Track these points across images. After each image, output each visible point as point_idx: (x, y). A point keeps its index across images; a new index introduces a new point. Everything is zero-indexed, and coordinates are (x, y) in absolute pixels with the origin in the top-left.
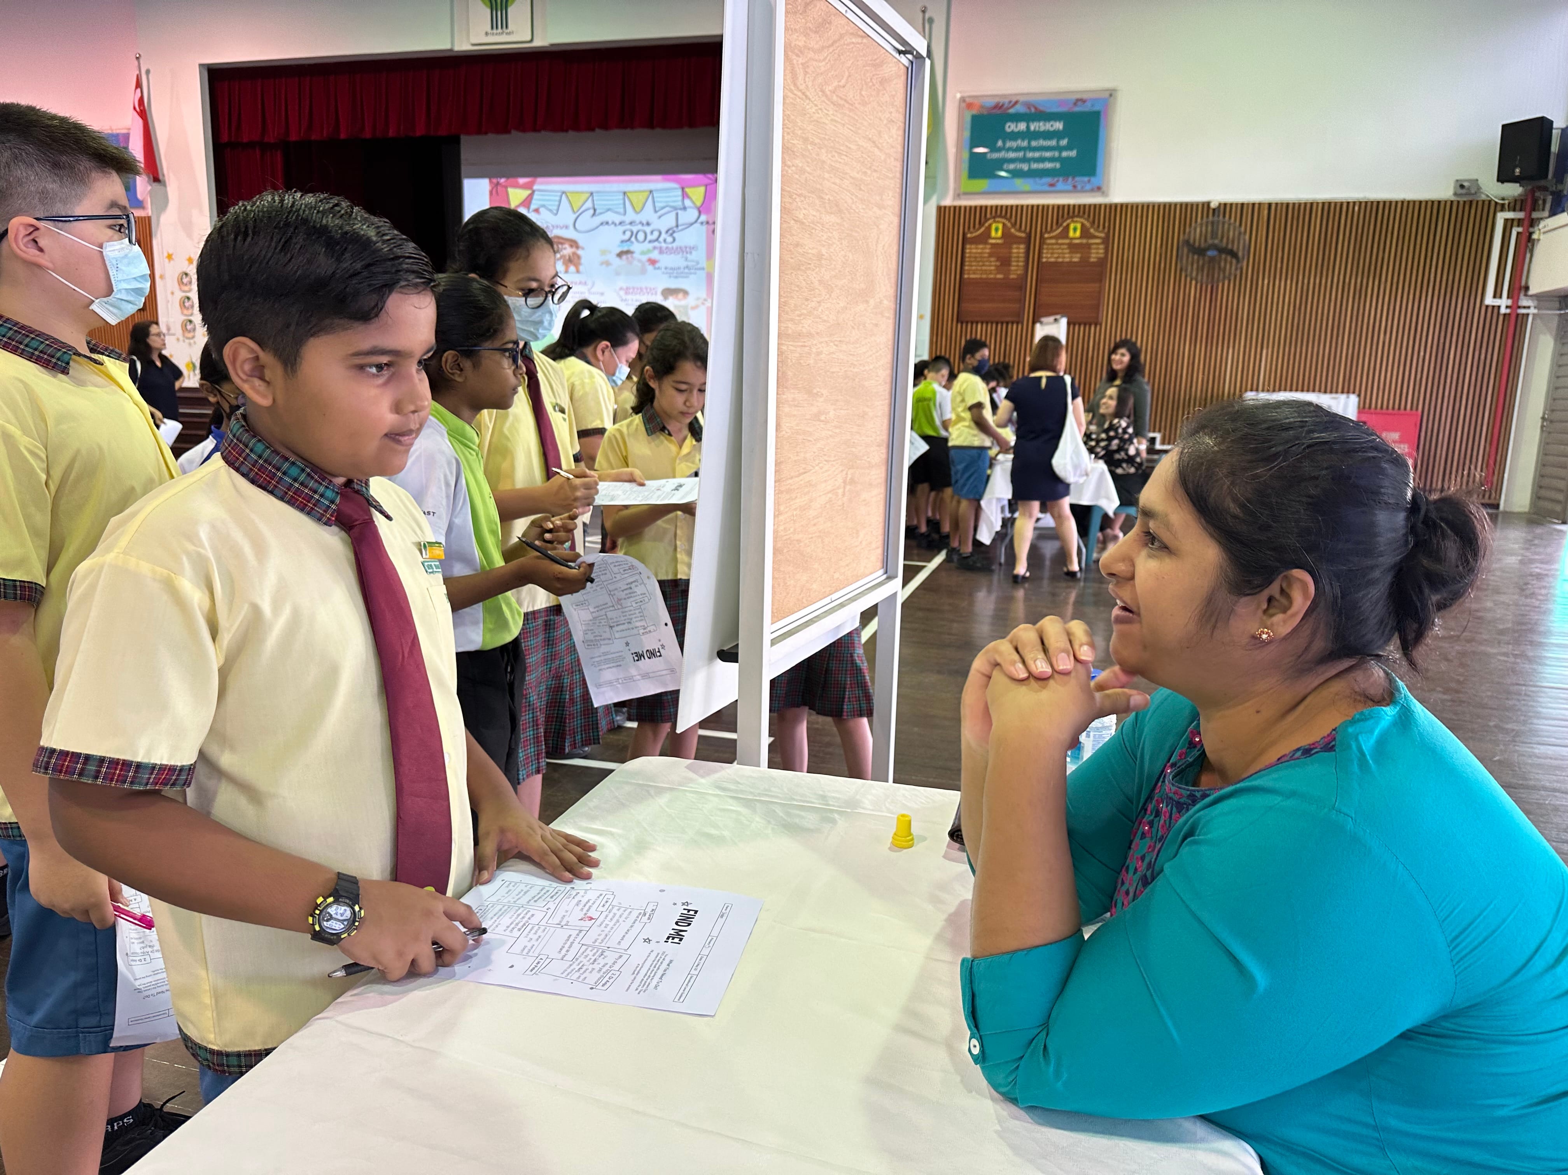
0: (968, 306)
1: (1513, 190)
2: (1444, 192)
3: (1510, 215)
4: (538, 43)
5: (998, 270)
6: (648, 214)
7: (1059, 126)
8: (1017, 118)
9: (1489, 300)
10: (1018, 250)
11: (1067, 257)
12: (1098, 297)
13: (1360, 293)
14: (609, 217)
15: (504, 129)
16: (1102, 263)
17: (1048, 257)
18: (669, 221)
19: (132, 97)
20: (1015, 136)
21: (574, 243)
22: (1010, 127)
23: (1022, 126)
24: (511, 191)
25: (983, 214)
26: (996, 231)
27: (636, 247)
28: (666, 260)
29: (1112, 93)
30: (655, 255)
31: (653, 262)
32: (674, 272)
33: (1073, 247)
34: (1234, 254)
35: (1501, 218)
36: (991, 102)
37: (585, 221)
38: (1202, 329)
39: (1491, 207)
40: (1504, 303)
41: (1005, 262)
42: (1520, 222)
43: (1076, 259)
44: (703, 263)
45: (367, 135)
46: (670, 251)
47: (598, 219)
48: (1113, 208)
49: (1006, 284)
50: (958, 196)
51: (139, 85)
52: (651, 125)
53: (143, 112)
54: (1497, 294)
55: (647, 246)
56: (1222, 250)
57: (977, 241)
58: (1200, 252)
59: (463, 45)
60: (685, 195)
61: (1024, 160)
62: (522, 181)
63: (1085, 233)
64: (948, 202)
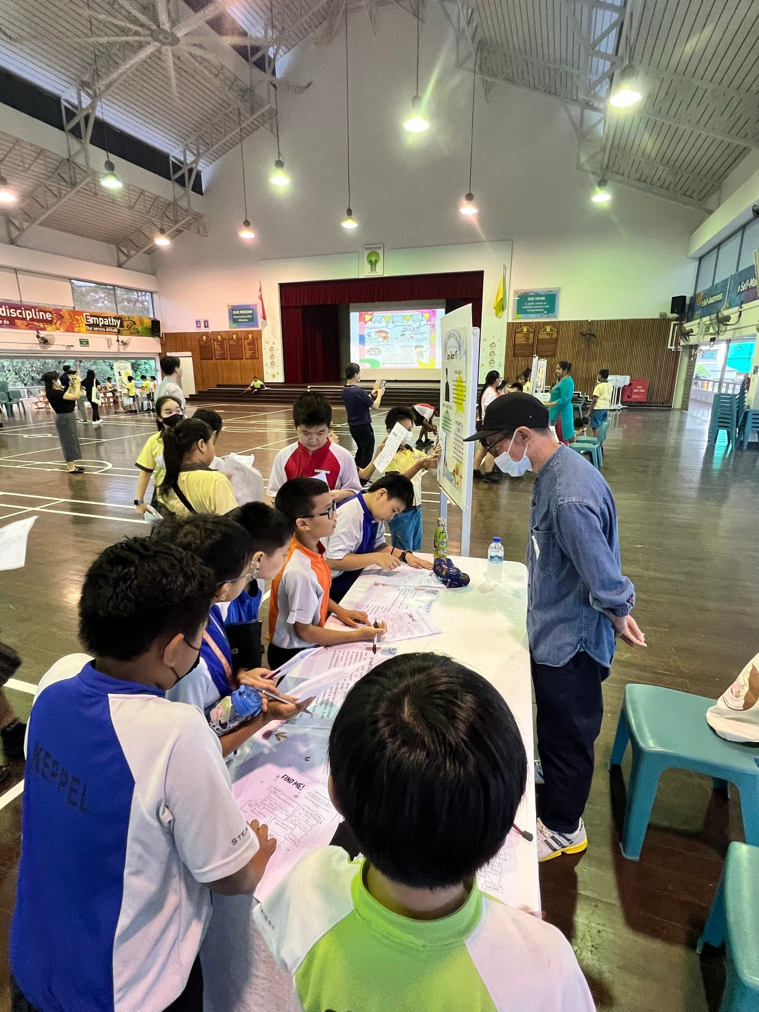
0: (517, 351)
1: (675, 315)
2: (657, 316)
3: (675, 322)
4: (385, 275)
5: (525, 341)
6: (410, 322)
7: (544, 298)
8: (531, 296)
9: (669, 347)
10: (531, 335)
11: (546, 337)
12: (556, 348)
13: (632, 345)
14: (398, 324)
15: (373, 301)
16: (556, 338)
17: (541, 337)
18: (417, 324)
19: (258, 294)
20: (530, 301)
21: (386, 332)
22: (529, 299)
23: (533, 299)
24: (366, 316)
25: (521, 325)
26: (525, 329)
27: (406, 333)
28: (416, 337)
29: (559, 288)
30: (413, 335)
31: (412, 337)
32: (418, 340)
33: (547, 334)
34: (594, 336)
35: (673, 323)
36: (523, 292)
37: (390, 325)
38: (586, 357)
39: (670, 320)
40: (673, 348)
41: (527, 338)
42: (678, 324)
43: (549, 337)
44: (429, 337)
45: (329, 303)
46: (417, 334)
47: (395, 324)
48: (559, 322)
49: (528, 345)
50: (513, 319)
51: (260, 290)
52: (418, 299)
53: (261, 299)
54: (671, 345)
55: (410, 332)
56: (591, 335)
57: (519, 332)
58: (585, 335)
59: (362, 276)
60: (423, 316)
61: (533, 309)
62: (370, 313)
63: (551, 330)
64: (510, 321)
